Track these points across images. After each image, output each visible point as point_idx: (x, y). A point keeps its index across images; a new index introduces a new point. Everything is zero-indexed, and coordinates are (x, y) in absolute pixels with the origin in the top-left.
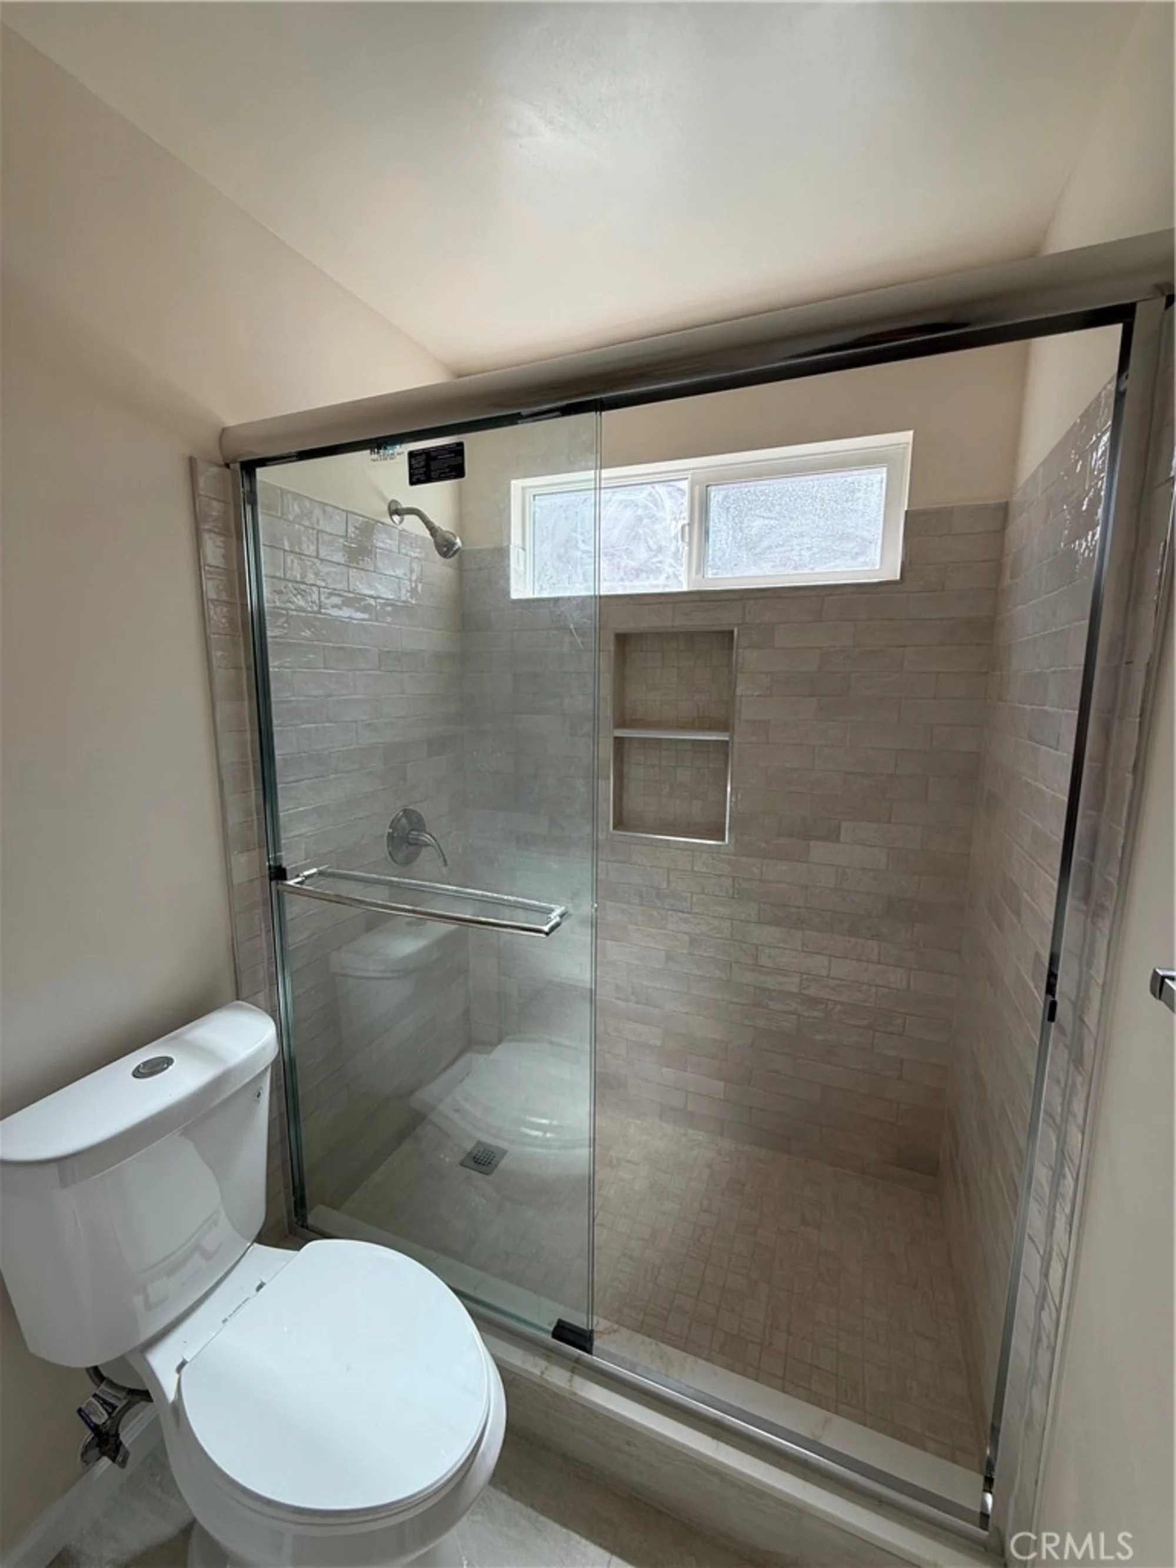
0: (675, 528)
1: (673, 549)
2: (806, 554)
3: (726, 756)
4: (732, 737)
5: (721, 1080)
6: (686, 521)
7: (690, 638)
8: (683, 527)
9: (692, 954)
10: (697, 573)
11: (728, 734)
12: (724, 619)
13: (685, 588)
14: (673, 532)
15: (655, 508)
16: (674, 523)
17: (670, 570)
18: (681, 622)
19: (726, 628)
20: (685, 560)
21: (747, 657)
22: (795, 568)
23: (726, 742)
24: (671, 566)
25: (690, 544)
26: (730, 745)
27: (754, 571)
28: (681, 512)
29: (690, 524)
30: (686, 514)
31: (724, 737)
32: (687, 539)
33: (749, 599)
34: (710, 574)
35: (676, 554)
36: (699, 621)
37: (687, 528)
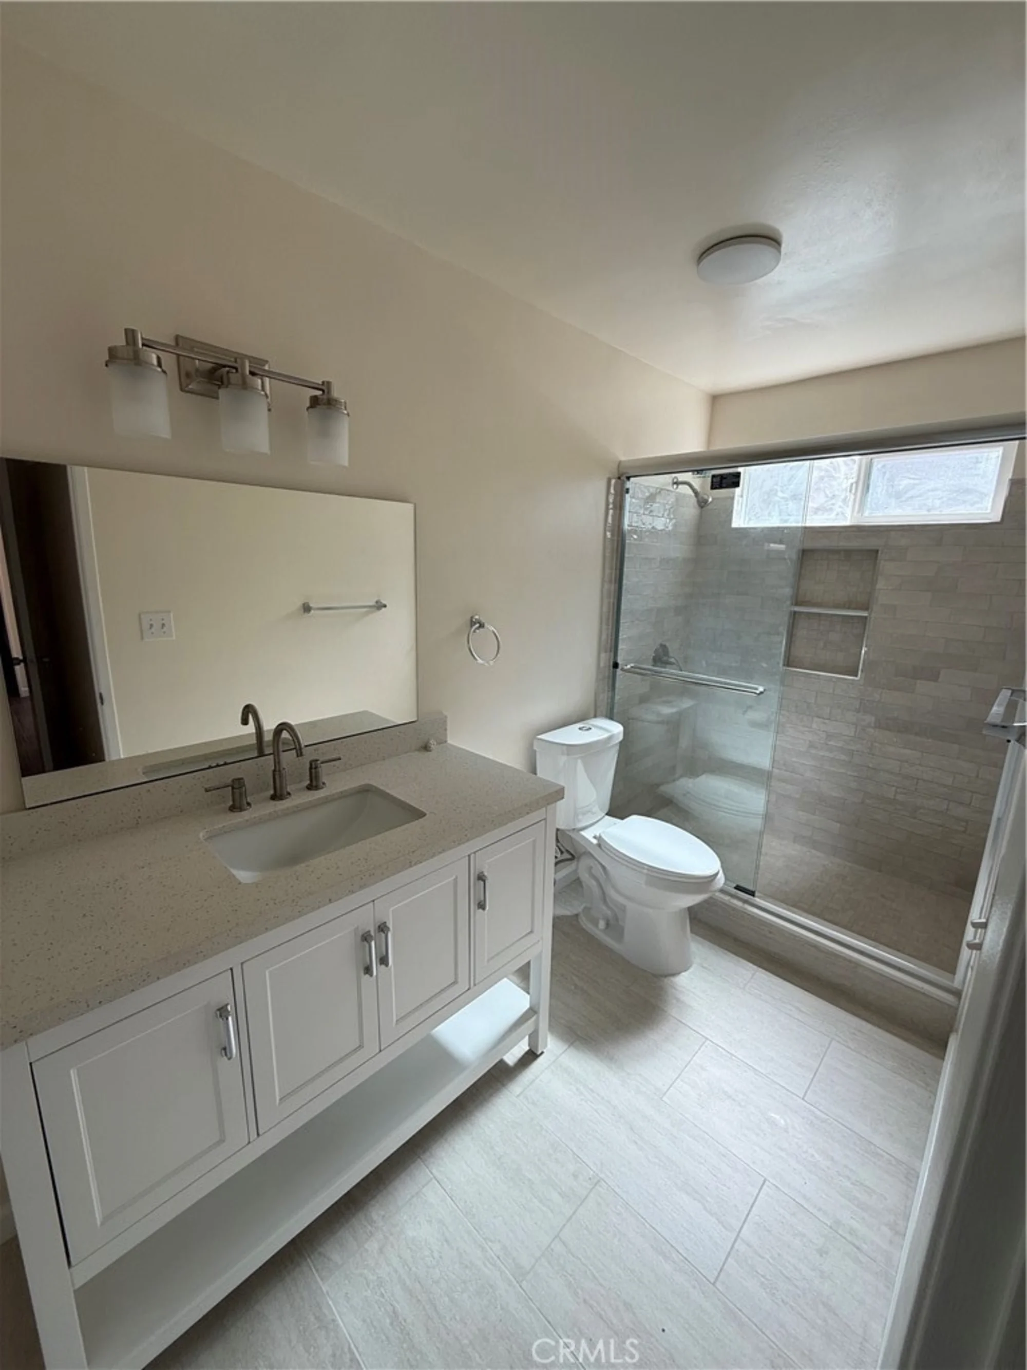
0: (846, 484)
1: (843, 497)
2: (938, 502)
3: (865, 625)
4: (870, 614)
5: (837, 822)
6: (854, 480)
7: (848, 554)
8: (852, 484)
9: (827, 745)
10: (858, 512)
11: (867, 612)
12: (872, 543)
13: (847, 523)
14: (844, 486)
15: (833, 471)
16: (845, 480)
17: (840, 510)
18: (844, 544)
19: (874, 548)
20: (851, 504)
21: (886, 566)
22: (929, 510)
23: (866, 618)
24: (840, 507)
25: (855, 494)
26: (869, 618)
27: (898, 512)
28: (852, 474)
29: (857, 483)
30: (855, 475)
31: (865, 614)
32: (853, 491)
33: (891, 530)
34: (866, 514)
35: (845, 500)
36: (855, 544)
37: (854, 485)
